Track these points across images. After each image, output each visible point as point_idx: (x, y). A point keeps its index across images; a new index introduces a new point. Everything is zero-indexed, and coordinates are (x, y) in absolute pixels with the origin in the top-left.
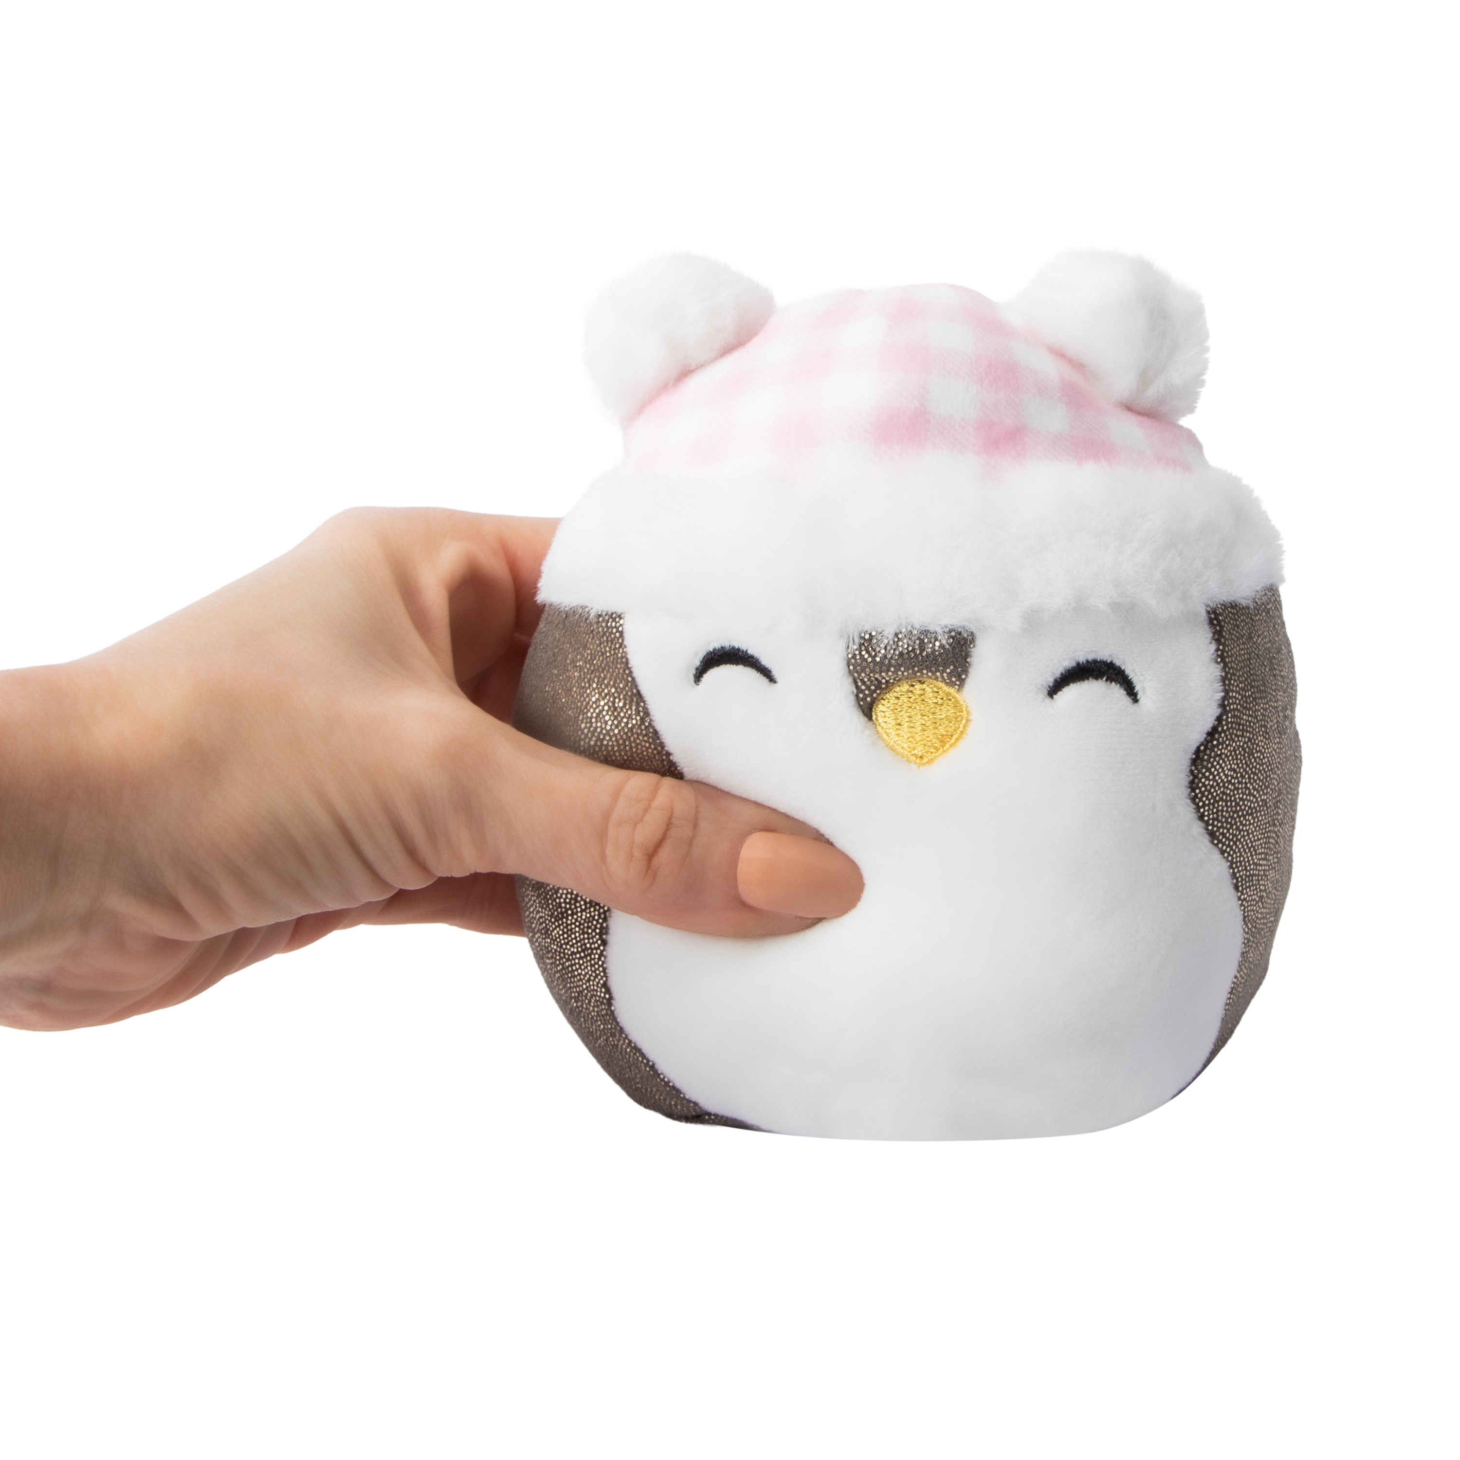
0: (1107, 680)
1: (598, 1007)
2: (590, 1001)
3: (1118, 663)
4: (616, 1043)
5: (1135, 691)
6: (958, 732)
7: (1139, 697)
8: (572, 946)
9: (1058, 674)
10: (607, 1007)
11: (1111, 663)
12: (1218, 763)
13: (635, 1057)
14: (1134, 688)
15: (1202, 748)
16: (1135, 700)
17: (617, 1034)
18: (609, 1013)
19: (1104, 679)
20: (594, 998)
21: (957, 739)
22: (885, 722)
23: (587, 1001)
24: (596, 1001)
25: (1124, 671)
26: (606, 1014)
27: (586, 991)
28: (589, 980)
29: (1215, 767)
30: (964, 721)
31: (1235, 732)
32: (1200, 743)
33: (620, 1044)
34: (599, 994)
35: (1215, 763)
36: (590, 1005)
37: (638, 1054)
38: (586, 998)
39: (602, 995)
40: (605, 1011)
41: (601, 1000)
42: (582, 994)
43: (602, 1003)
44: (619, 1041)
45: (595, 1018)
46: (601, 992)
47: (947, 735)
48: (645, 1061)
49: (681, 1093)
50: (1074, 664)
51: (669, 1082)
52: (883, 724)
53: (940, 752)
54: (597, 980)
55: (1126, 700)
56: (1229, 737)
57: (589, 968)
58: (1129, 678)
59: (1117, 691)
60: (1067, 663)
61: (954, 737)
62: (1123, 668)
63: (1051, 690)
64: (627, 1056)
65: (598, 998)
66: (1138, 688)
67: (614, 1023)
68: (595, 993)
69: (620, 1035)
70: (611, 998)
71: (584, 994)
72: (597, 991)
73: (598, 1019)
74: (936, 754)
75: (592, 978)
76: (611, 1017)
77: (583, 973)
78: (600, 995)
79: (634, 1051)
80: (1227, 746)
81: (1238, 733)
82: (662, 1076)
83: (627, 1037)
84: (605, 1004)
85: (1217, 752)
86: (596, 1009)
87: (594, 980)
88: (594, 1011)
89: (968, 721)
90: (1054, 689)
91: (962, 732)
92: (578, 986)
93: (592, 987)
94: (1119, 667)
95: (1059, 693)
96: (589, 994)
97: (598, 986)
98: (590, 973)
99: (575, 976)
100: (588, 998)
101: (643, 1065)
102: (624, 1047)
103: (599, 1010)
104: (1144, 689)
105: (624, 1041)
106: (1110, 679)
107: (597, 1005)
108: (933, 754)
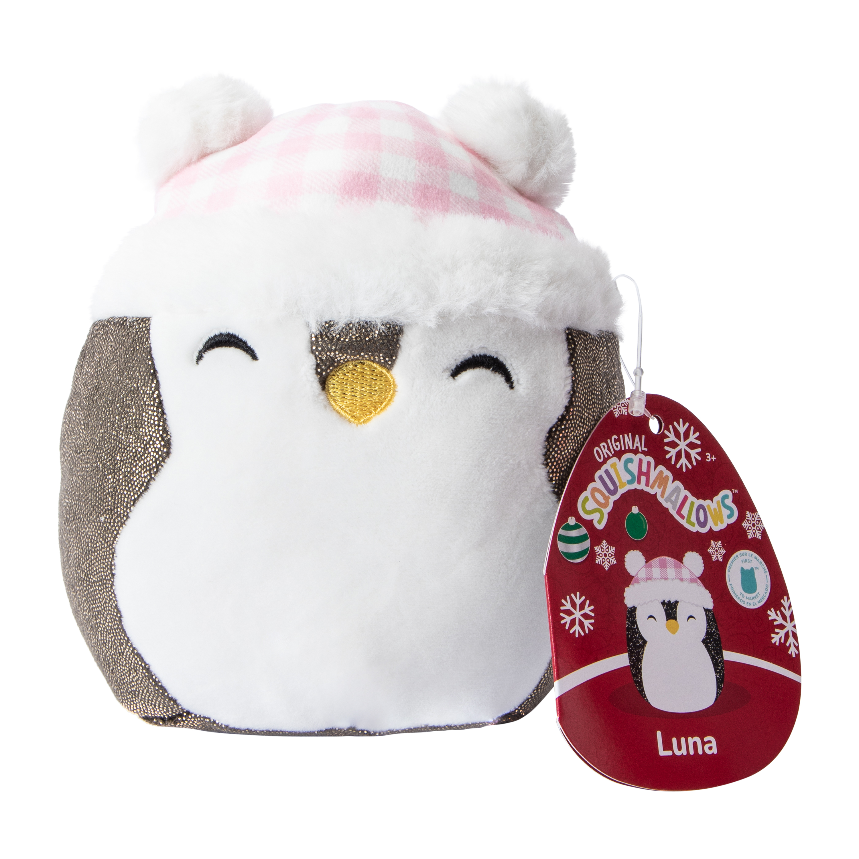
0: (493, 370)
1: (112, 622)
2: (106, 619)
3: (501, 359)
4: (123, 650)
5: (512, 381)
6: (387, 400)
7: (514, 385)
8: (94, 576)
9: (458, 363)
10: (118, 623)
11: (497, 358)
12: (565, 442)
13: (136, 661)
14: (511, 378)
15: (554, 429)
16: (512, 387)
17: (124, 644)
18: (120, 627)
19: (491, 369)
20: (109, 616)
21: (386, 405)
22: (334, 392)
23: (104, 618)
24: (111, 618)
25: (505, 366)
26: (118, 628)
27: (103, 611)
28: (105, 603)
29: (562, 445)
30: (391, 392)
31: (578, 423)
32: (552, 426)
33: (125, 652)
34: (112, 613)
35: (562, 442)
36: (106, 622)
37: (138, 659)
38: (104, 616)
39: (115, 614)
40: (117, 626)
41: (114, 618)
42: (101, 613)
43: (115, 620)
44: (125, 649)
45: (109, 631)
46: (114, 612)
47: (378, 402)
48: (143, 665)
49: (166, 692)
50: (470, 356)
51: (159, 682)
52: (332, 394)
53: (373, 414)
54: (111, 603)
55: (505, 386)
56: (573, 425)
57: (105, 594)
58: (509, 371)
59: (499, 379)
60: (465, 354)
61: (384, 404)
62: (504, 363)
63: (453, 372)
64: (130, 662)
65: (112, 616)
66: (514, 378)
67: (123, 635)
68: (110, 612)
69: (127, 645)
70: (121, 616)
71: (102, 613)
72: (111, 611)
73: (112, 631)
74: (370, 416)
75: (107, 601)
76: (122, 630)
77: (102, 597)
78: (114, 614)
79: (136, 657)
80: (572, 431)
81: (580, 424)
82: (154, 677)
83: (132, 646)
84: (117, 621)
85: (564, 434)
86: (110, 624)
87: (109, 603)
88: (108, 626)
89: (395, 391)
90: (456, 372)
91: (390, 400)
92: (98, 607)
93: (107, 608)
94: (502, 362)
95: (459, 376)
96: (106, 613)
97: (112, 608)
98: (106, 597)
99: (96, 599)
100: (105, 615)
101: (141, 668)
102: (129, 653)
103: (112, 625)
104: (518, 380)
105: (129, 649)
106: (495, 370)
107: (111, 621)
108: (368, 416)
